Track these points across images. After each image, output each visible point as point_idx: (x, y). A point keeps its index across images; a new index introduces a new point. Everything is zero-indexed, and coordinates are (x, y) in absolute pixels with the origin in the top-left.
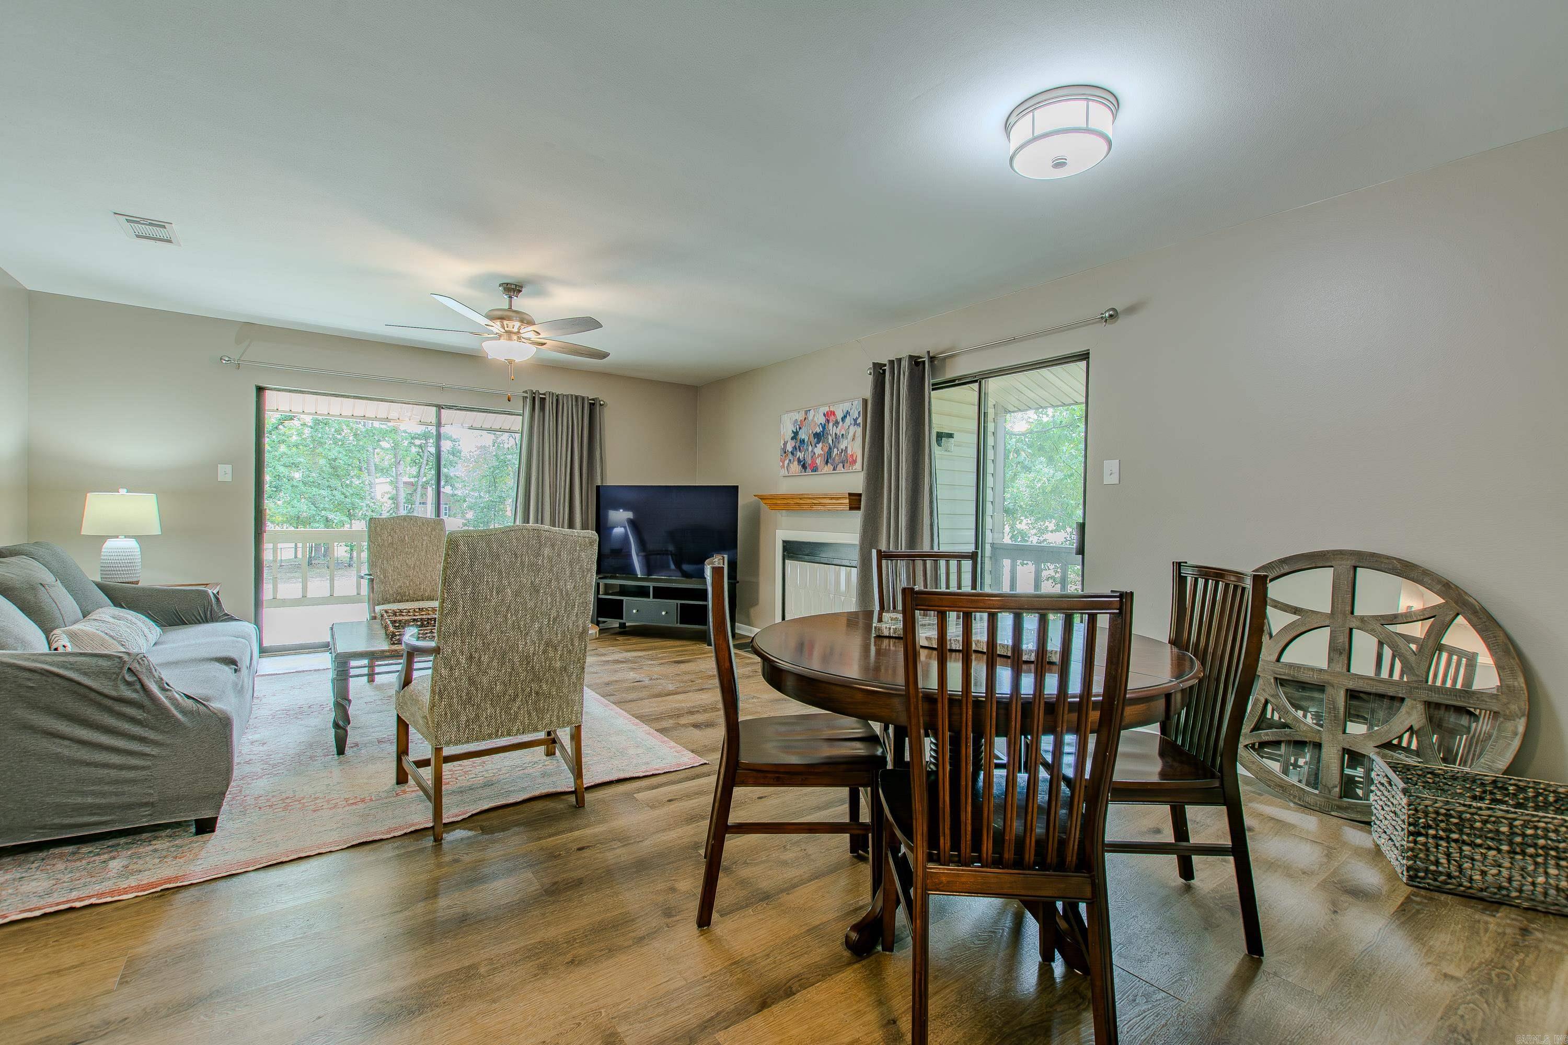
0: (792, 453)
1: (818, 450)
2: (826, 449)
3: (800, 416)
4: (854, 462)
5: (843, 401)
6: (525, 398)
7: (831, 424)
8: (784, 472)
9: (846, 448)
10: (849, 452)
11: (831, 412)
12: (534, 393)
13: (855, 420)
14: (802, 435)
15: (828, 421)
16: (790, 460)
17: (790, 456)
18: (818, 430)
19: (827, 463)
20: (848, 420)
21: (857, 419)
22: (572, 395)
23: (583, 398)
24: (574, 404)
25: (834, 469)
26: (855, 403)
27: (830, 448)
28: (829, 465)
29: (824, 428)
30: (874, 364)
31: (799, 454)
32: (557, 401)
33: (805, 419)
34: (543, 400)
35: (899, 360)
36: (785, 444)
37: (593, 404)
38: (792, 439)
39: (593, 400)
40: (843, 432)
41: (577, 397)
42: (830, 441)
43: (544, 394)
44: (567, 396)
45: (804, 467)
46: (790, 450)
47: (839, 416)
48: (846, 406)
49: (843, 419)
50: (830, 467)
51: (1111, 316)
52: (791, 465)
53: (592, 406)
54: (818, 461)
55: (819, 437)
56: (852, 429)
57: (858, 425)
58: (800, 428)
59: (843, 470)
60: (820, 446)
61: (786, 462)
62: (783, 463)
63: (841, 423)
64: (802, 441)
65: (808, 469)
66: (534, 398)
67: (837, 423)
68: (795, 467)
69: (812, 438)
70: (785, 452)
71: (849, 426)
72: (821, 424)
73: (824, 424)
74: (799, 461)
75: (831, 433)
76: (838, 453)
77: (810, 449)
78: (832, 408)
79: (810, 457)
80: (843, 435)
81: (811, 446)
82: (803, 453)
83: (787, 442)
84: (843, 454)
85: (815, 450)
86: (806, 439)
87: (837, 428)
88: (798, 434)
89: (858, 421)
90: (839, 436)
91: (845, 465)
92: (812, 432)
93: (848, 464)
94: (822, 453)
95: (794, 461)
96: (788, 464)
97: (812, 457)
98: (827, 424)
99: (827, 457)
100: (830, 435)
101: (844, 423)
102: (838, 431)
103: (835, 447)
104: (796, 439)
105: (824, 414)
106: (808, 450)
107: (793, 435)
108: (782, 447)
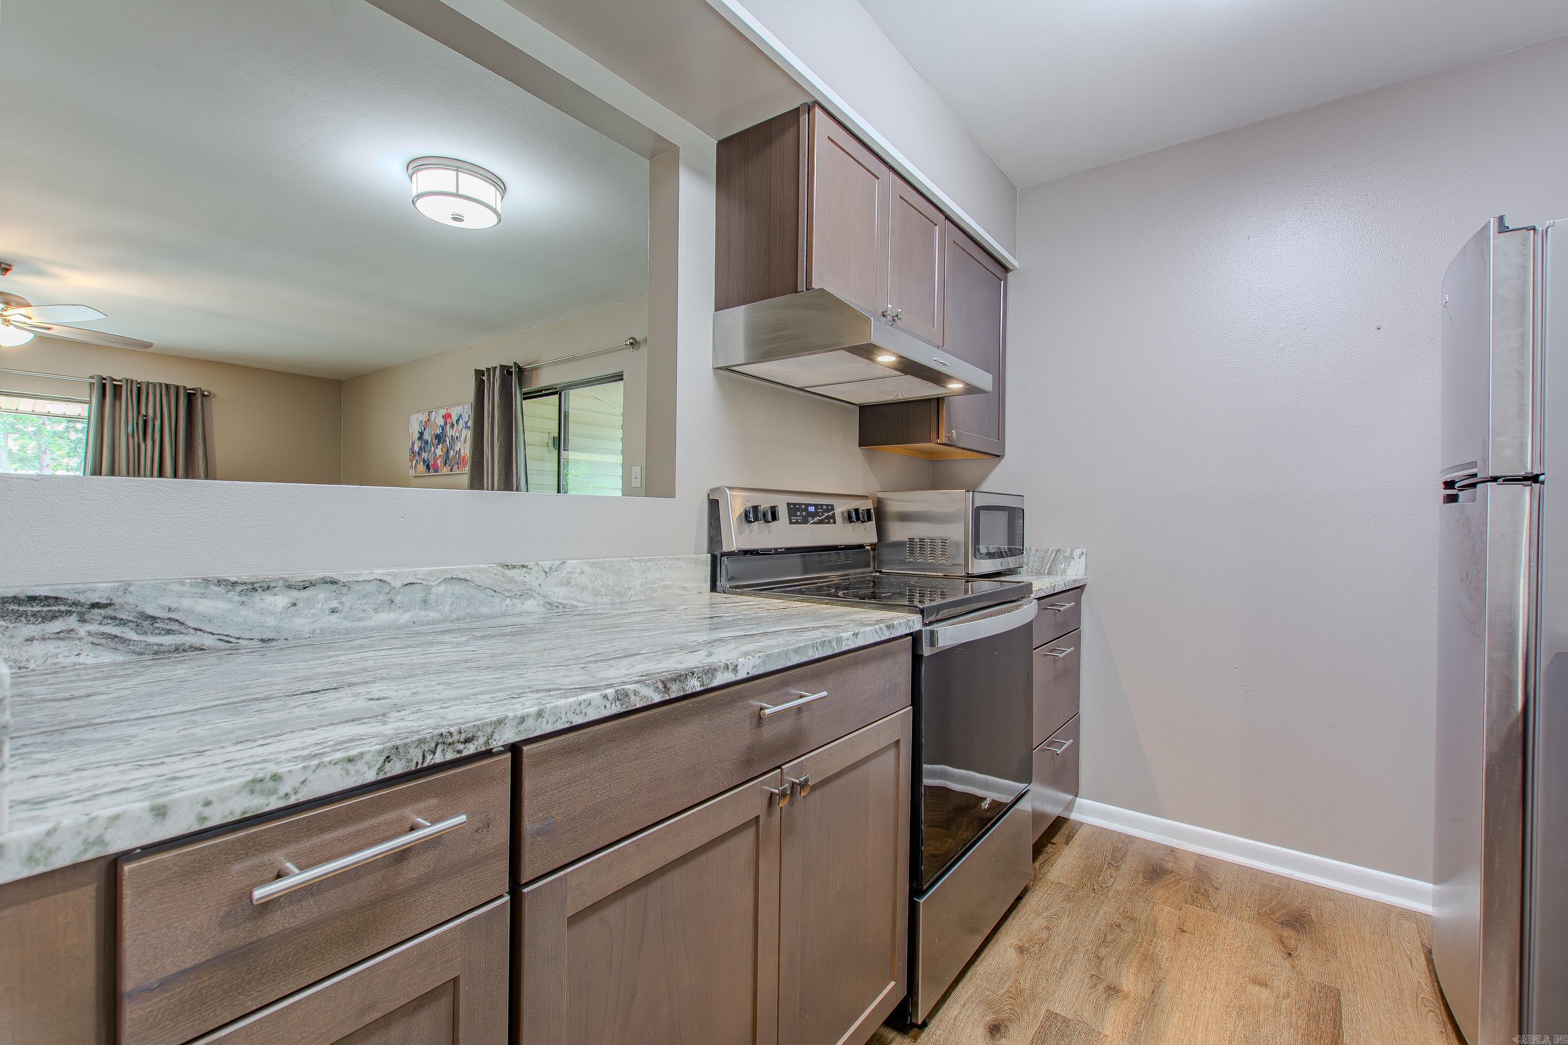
0: (419, 454)
1: (439, 451)
2: (445, 450)
3: (423, 417)
4: (466, 463)
5: (458, 404)
6: (92, 384)
7: (448, 426)
8: (412, 472)
9: (460, 449)
10: (462, 454)
11: (449, 414)
12: (104, 379)
13: (466, 423)
14: (427, 436)
15: (446, 423)
16: (417, 460)
17: (417, 457)
18: (439, 431)
19: (446, 464)
20: (461, 423)
21: (468, 422)
22: (161, 384)
23: (177, 388)
24: (164, 393)
25: (451, 470)
26: (466, 407)
27: (448, 450)
28: (447, 466)
29: (443, 429)
30: (476, 370)
31: (424, 455)
32: (139, 389)
33: (428, 420)
34: (117, 389)
35: (495, 368)
36: (413, 444)
37: (194, 394)
38: (419, 439)
39: (193, 389)
40: (457, 434)
41: (167, 386)
42: (448, 443)
43: (120, 381)
44: (155, 385)
45: (428, 467)
46: (417, 451)
47: (455, 418)
48: (459, 410)
49: (458, 421)
50: (446, 470)
51: (631, 344)
52: (418, 465)
53: (191, 397)
54: (439, 462)
55: (440, 438)
56: (464, 432)
57: (469, 428)
58: (425, 429)
59: (458, 471)
60: (440, 447)
61: (414, 462)
62: (412, 463)
63: (455, 426)
64: (426, 442)
65: (432, 470)
66: (104, 385)
67: (452, 426)
68: (421, 467)
69: (434, 439)
70: (413, 453)
71: (462, 429)
72: (441, 425)
73: (443, 426)
74: (424, 462)
75: (448, 434)
76: (453, 455)
77: (433, 449)
78: (449, 411)
79: (432, 458)
80: (457, 438)
81: (434, 447)
82: (427, 454)
83: (415, 442)
84: (458, 456)
85: (437, 451)
86: (429, 440)
87: (453, 430)
88: (423, 435)
89: (468, 425)
90: (455, 439)
91: (460, 466)
92: (434, 433)
93: (462, 465)
94: (442, 454)
95: (420, 461)
96: (416, 464)
97: (434, 458)
98: (445, 426)
99: (446, 458)
100: (448, 436)
101: (458, 426)
102: (453, 433)
103: (451, 449)
104: (421, 439)
105: (443, 416)
106: (431, 451)
107: (419, 435)
108: (411, 447)
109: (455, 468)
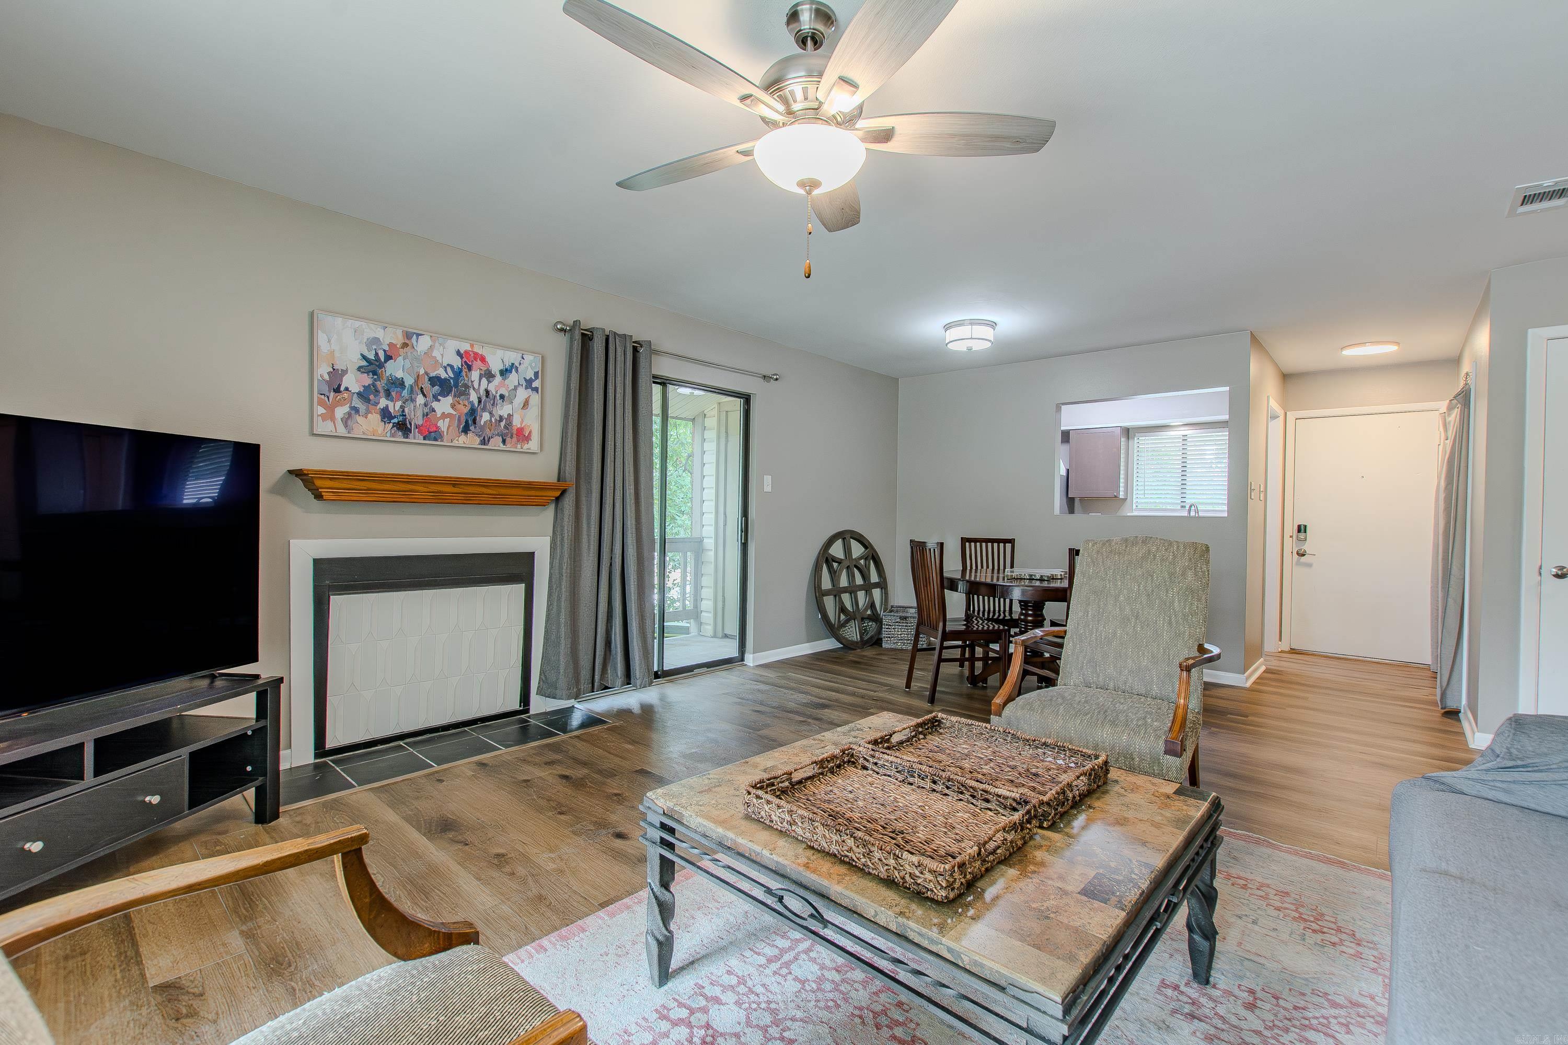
0: (362, 397)
1: (444, 405)
2: (464, 409)
3: (390, 337)
4: (527, 439)
5: (504, 347)
7: (475, 375)
8: (337, 428)
9: (509, 415)
10: (515, 423)
11: (476, 354)
13: (527, 382)
14: (395, 369)
15: (470, 368)
16: (358, 409)
17: (357, 403)
18: (442, 374)
19: (465, 430)
20: (513, 378)
21: (530, 380)
25: (484, 442)
26: (529, 358)
27: (473, 410)
28: (470, 434)
29: (457, 374)
31: (383, 402)
33: (405, 345)
36: (336, 375)
38: (365, 371)
40: (503, 391)
42: (475, 399)
45: (403, 427)
46: (355, 391)
47: (495, 366)
48: (511, 357)
49: (504, 373)
50: (472, 439)
54: (443, 425)
55: (443, 386)
56: (522, 394)
57: (535, 390)
58: (388, 358)
59: (502, 447)
60: (447, 400)
61: (343, 410)
62: (334, 409)
63: (498, 378)
64: (399, 383)
65: (414, 434)
67: (488, 375)
68: (371, 423)
69: (426, 385)
70: (337, 390)
71: (516, 388)
72: (452, 367)
73: (461, 370)
74: (386, 415)
75: (476, 386)
76: (491, 421)
77: (420, 399)
78: (477, 349)
79: (419, 414)
80: (502, 397)
81: (424, 395)
82: (399, 404)
83: (345, 372)
84: (503, 424)
85: (435, 405)
86: (409, 381)
87: (489, 382)
88: (381, 366)
89: (534, 385)
90: (495, 397)
91: (508, 439)
92: (426, 373)
93: (515, 439)
94: (455, 413)
95: (368, 412)
96: (349, 414)
97: (426, 415)
98: (465, 370)
99: (467, 422)
100: (474, 389)
101: (504, 379)
102: (492, 388)
103: (484, 410)
104: (375, 373)
105: (458, 353)
106: (413, 400)
107: (364, 363)
108: (327, 377)
109: (496, 442)
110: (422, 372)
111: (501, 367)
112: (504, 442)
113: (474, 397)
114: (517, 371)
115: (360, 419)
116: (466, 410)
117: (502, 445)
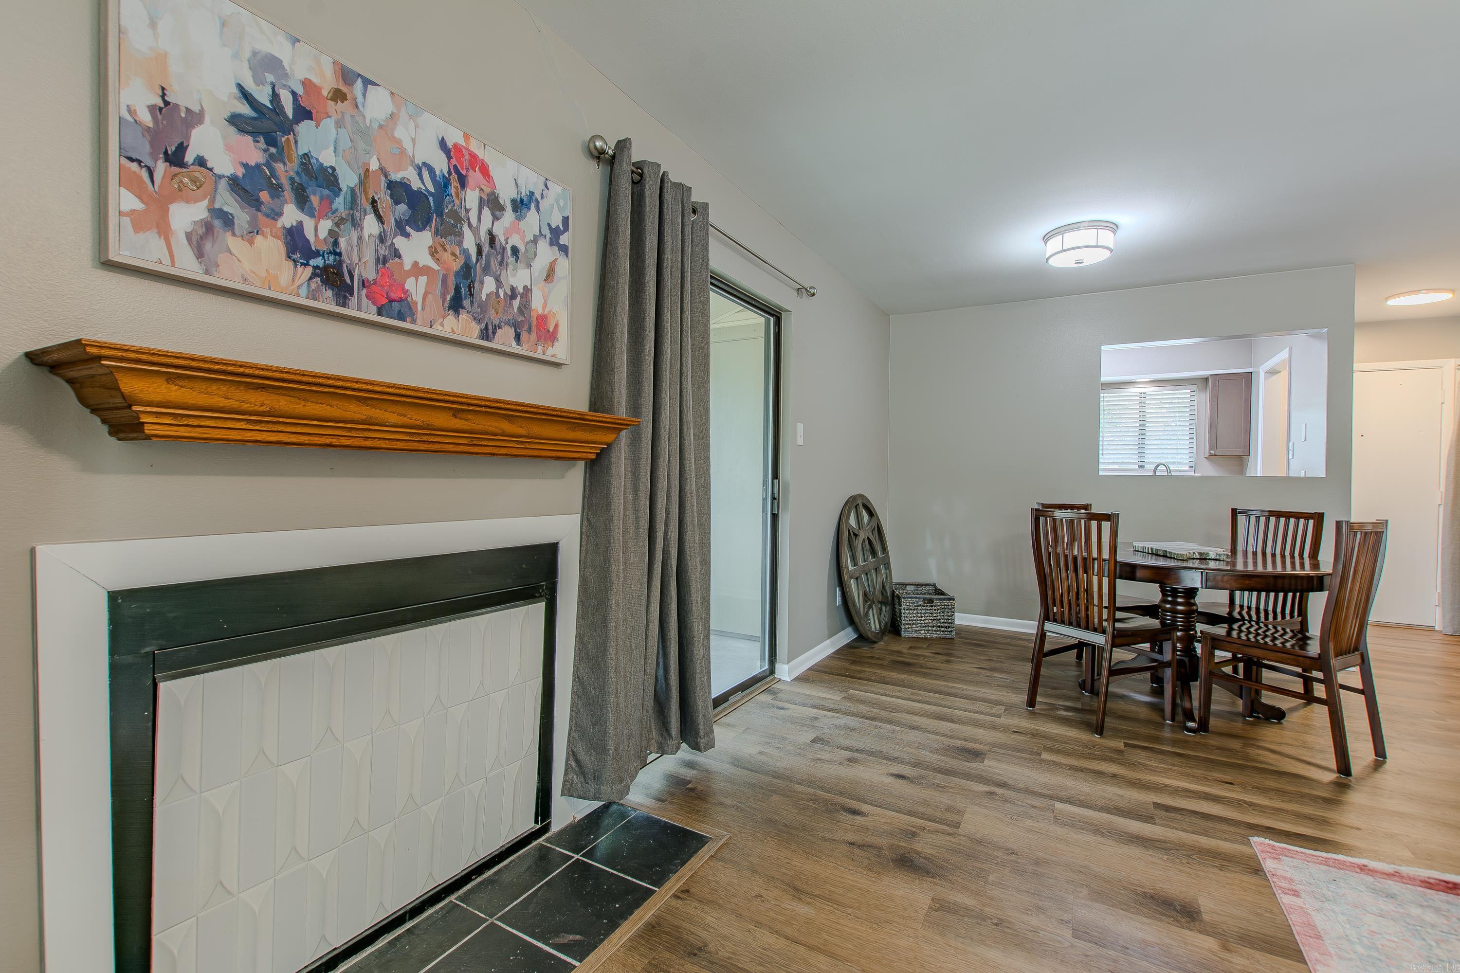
1: (417, 248)
2: (454, 263)
3: (306, 66)
4: (551, 337)
7: (472, 197)
9: (527, 290)
10: (536, 306)
11: (473, 157)
14: (316, 143)
15: (463, 181)
17: (228, 202)
19: (456, 305)
20: (532, 220)
21: (556, 231)
25: (486, 334)
26: (555, 188)
27: (469, 267)
28: (464, 316)
29: (442, 189)
31: (291, 215)
33: (338, 96)
40: (515, 240)
42: (471, 247)
47: (505, 189)
48: (531, 181)
49: (520, 205)
50: (466, 326)
51: (812, 293)
55: (416, 206)
56: (545, 253)
58: (303, 114)
59: (514, 347)
60: (425, 238)
63: (509, 215)
67: (496, 206)
68: (262, 257)
69: (384, 198)
70: (176, 158)
71: (535, 241)
72: (431, 171)
73: (447, 182)
74: (297, 244)
75: (474, 222)
76: (497, 294)
77: (371, 227)
78: (475, 147)
79: (369, 256)
80: (515, 251)
81: (379, 218)
82: (326, 225)
83: (195, 118)
84: (516, 303)
85: (400, 242)
86: (348, 179)
87: (496, 218)
88: (288, 128)
89: (564, 239)
90: (504, 249)
91: (524, 335)
92: (383, 171)
93: (533, 336)
94: (435, 267)
95: (255, 231)
96: (208, 228)
97: (381, 261)
98: (454, 183)
99: (457, 289)
100: (470, 225)
101: (520, 218)
102: (499, 230)
103: (487, 270)
104: (271, 142)
105: (443, 144)
106: (357, 224)
107: (245, 110)
108: (146, 118)
109: (504, 339)
110: (374, 166)
111: (514, 195)
112: (518, 337)
113: (469, 242)
114: (538, 209)
115: (234, 243)
116: (456, 265)
117: (514, 344)
